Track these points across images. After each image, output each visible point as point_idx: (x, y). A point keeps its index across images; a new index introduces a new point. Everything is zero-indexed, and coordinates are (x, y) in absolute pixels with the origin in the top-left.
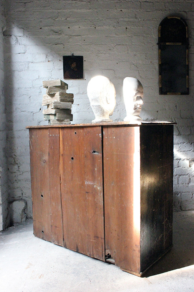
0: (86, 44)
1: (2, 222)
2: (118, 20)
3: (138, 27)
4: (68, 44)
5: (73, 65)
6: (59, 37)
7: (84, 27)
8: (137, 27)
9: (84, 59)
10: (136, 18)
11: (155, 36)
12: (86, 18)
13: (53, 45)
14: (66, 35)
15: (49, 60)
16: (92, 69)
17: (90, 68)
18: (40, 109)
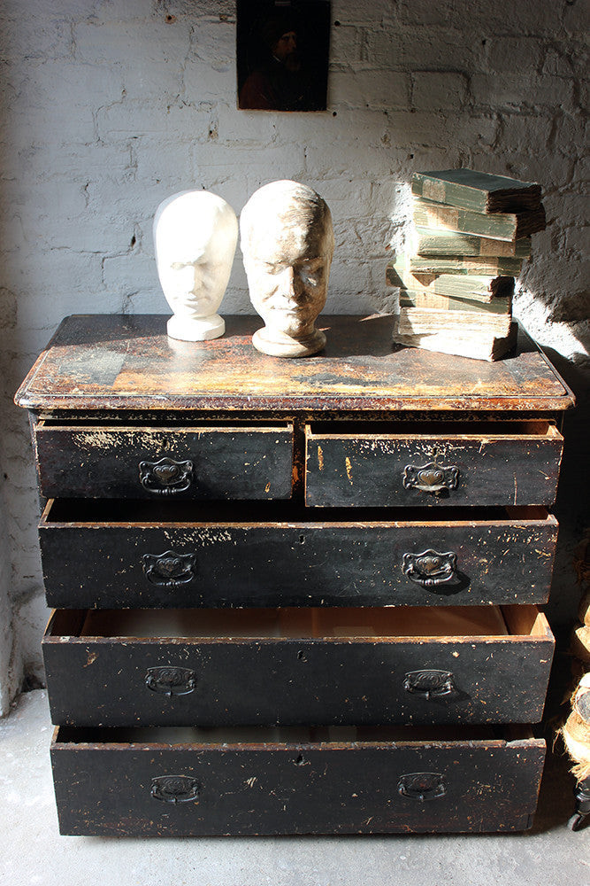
5: (281, 42)
9: (337, 16)
15: (172, 12)
16: (368, 66)
17: (361, 59)
18: (130, 241)
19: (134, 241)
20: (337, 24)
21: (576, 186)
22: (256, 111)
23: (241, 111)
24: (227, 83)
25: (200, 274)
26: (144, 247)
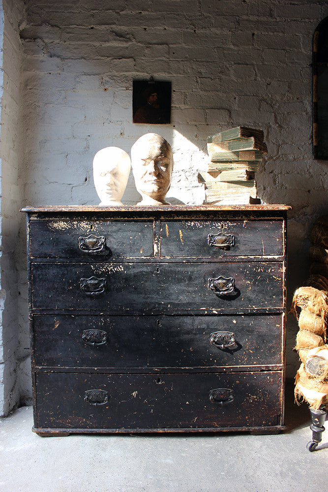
0: (176, 59)
1: (3, 399)
2: (238, 18)
3: (276, 33)
4: (143, 58)
5: (151, 97)
6: (125, 45)
7: (173, 30)
8: (273, 32)
9: (174, 88)
10: (271, 17)
11: (306, 51)
12: (179, 13)
13: (115, 60)
14: (139, 42)
15: (106, 87)
16: (187, 107)
17: (185, 104)
18: (84, 180)
19: (86, 180)
20: (174, 91)
21: (281, 156)
22: (140, 124)
23: (135, 124)
24: (128, 113)
25: (113, 178)
26: (90, 182)
